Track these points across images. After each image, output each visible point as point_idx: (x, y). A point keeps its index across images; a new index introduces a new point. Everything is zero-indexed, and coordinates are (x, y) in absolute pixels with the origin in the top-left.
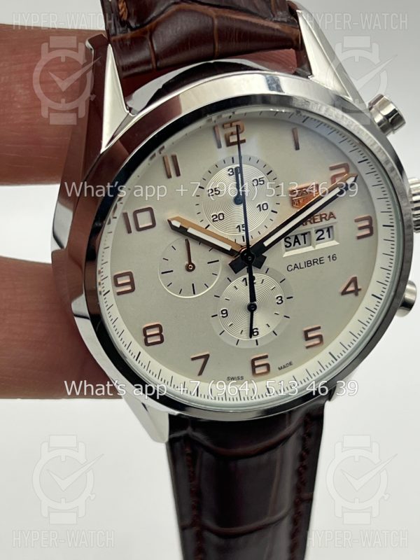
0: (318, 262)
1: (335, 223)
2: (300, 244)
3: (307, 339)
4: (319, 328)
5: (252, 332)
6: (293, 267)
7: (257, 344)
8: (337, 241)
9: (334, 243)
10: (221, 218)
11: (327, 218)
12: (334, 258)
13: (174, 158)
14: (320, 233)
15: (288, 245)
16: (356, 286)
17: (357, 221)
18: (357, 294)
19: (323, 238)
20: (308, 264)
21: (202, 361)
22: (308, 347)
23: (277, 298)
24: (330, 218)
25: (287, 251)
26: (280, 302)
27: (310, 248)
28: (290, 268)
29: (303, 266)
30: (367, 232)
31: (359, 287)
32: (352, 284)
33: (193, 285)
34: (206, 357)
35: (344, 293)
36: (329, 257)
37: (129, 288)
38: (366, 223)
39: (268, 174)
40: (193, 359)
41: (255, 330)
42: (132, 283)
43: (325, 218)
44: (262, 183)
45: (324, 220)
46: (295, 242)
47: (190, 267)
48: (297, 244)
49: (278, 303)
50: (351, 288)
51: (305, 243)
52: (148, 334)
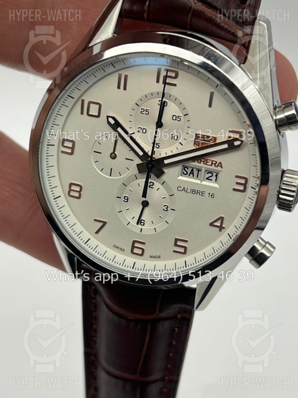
0: (201, 194)
1: (221, 171)
2: (193, 176)
3: (176, 245)
4: (186, 241)
5: (140, 221)
6: (182, 189)
7: (141, 232)
8: (219, 185)
9: (216, 185)
10: (144, 132)
11: (217, 165)
12: (212, 196)
13: (126, 77)
14: (210, 175)
15: (185, 173)
16: (222, 223)
17: (237, 177)
18: (220, 230)
19: (212, 180)
20: (194, 192)
21: (101, 224)
22: (174, 251)
23: (165, 206)
24: (218, 166)
25: (181, 175)
26: (166, 209)
27: (198, 182)
28: (179, 189)
29: (189, 191)
30: (241, 188)
31: (224, 226)
32: (220, 221)
33: (111, 169)
34: (105, 223)
35: (212, 224)
36: (209, 194)
37: (69, 151)
38: (243, 181)
39: (185, 115)
40: (95, 220)
41: (142, 221)
42: (73, 148)
43: (215, 164)
44: (179, 119)
45: (213, 165)
46: (190, 173)
47: (113, 156)
48: (191, 175)
49: (164, 209)
50: (218, 224)
51: (197, 177)
52: (72, 188)
